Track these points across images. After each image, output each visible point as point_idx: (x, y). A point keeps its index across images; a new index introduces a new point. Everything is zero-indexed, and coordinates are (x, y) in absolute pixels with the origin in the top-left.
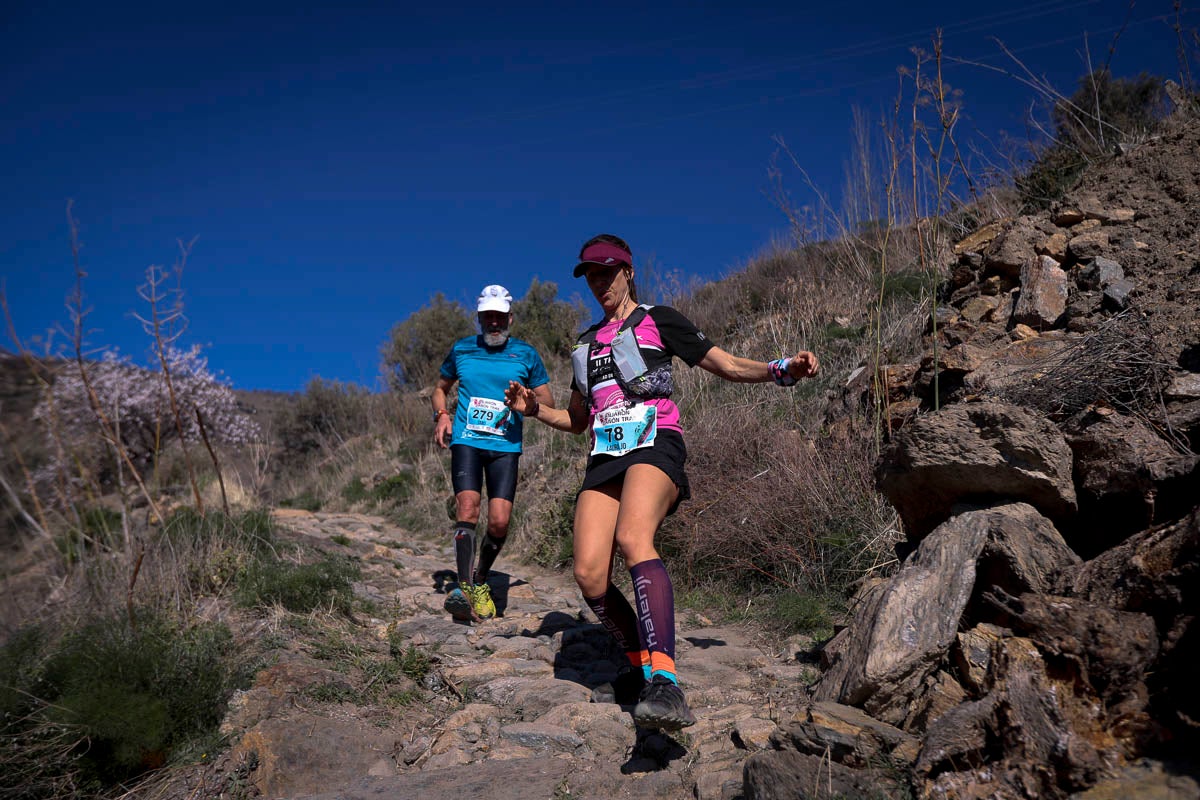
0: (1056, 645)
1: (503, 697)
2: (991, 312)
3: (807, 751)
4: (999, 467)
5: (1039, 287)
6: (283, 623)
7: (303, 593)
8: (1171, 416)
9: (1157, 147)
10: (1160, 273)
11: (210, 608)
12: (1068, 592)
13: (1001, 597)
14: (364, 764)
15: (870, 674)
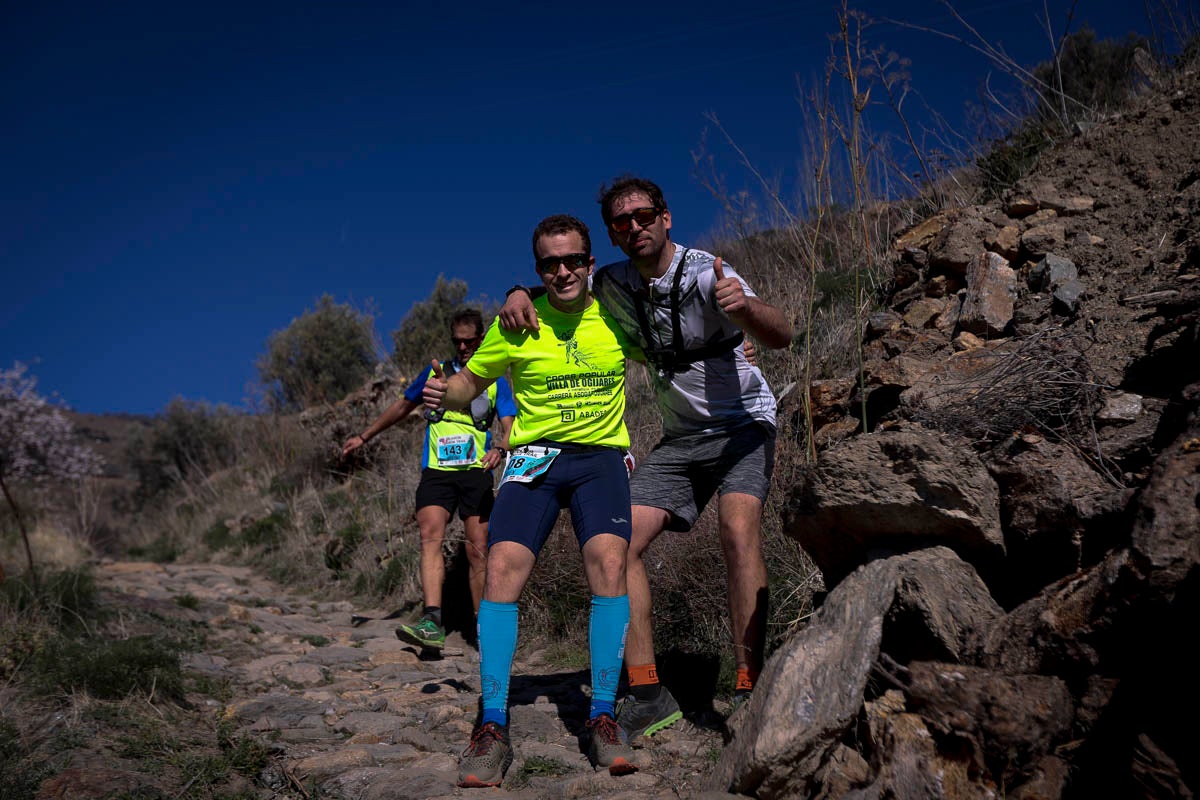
0: (947, 721)
1: (357, 793)
2: (936, 316)
4: (914, 507)
5: (986, 289)
6: (85, 714)
7: (118, 675)
8: (1104, 443)
9: (1118, 125)
13: (888, 667)
15: (760, 756)
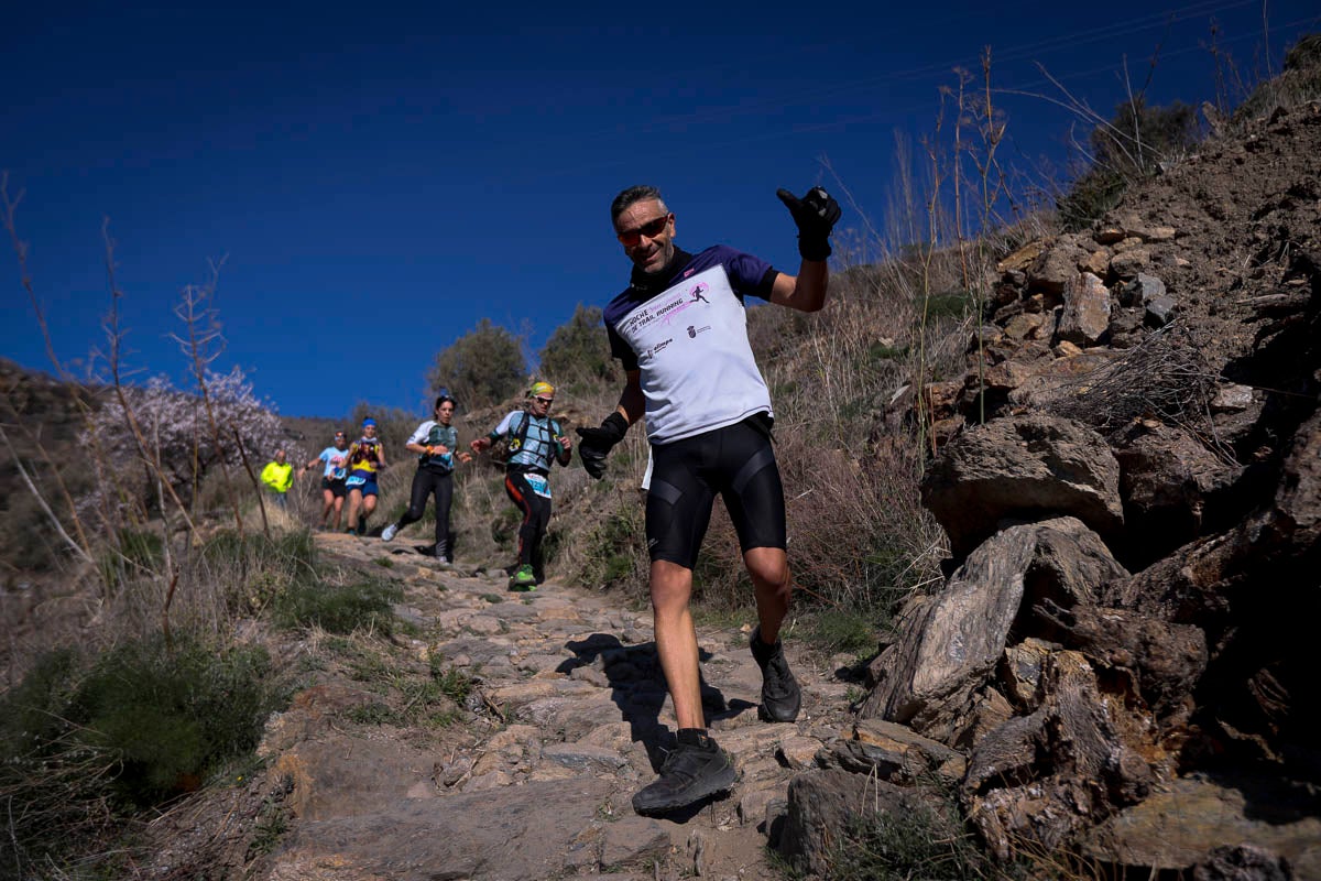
0: (1108, 658)
1: (545, 718)
2: (1034, 330)
3: (854, 769)
4: (1046, 481)
5: (1082, 304)
6: (321, 645)
7: (343, 615)
8: (1217, 428)
9: (1196, 166)
10: (1202, 289)
11: (249, 630)
12: (1117, 604)
13: (1051, 610)
14: (403, 787)
15: (917, 690)
